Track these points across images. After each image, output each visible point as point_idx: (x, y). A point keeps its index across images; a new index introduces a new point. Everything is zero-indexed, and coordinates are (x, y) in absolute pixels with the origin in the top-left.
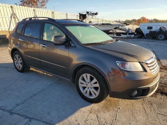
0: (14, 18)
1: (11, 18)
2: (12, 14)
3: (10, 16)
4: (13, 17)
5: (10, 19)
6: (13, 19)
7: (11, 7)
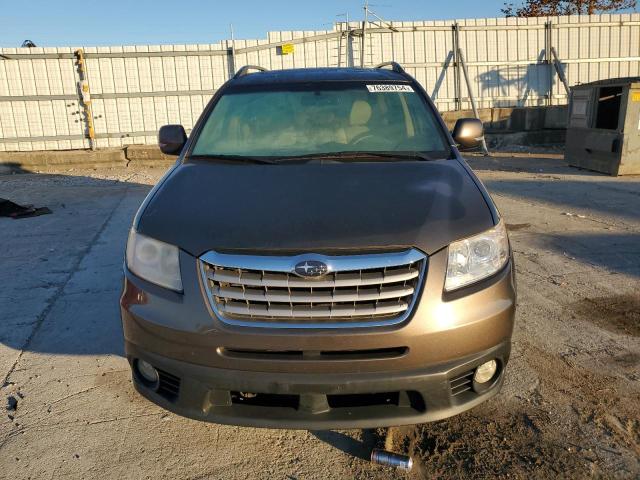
0: (455, 65)
1: (446, 66)
2: (451, 54)
3: (442, 59)
4: (451, 64)
5: (440, 70)
6: (450, 70)
7: (454, 28)
